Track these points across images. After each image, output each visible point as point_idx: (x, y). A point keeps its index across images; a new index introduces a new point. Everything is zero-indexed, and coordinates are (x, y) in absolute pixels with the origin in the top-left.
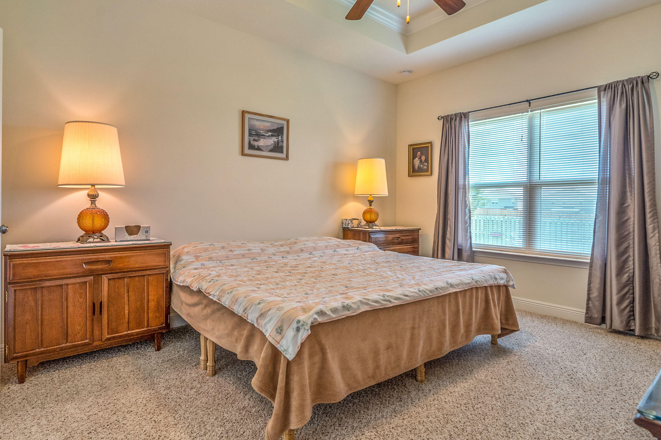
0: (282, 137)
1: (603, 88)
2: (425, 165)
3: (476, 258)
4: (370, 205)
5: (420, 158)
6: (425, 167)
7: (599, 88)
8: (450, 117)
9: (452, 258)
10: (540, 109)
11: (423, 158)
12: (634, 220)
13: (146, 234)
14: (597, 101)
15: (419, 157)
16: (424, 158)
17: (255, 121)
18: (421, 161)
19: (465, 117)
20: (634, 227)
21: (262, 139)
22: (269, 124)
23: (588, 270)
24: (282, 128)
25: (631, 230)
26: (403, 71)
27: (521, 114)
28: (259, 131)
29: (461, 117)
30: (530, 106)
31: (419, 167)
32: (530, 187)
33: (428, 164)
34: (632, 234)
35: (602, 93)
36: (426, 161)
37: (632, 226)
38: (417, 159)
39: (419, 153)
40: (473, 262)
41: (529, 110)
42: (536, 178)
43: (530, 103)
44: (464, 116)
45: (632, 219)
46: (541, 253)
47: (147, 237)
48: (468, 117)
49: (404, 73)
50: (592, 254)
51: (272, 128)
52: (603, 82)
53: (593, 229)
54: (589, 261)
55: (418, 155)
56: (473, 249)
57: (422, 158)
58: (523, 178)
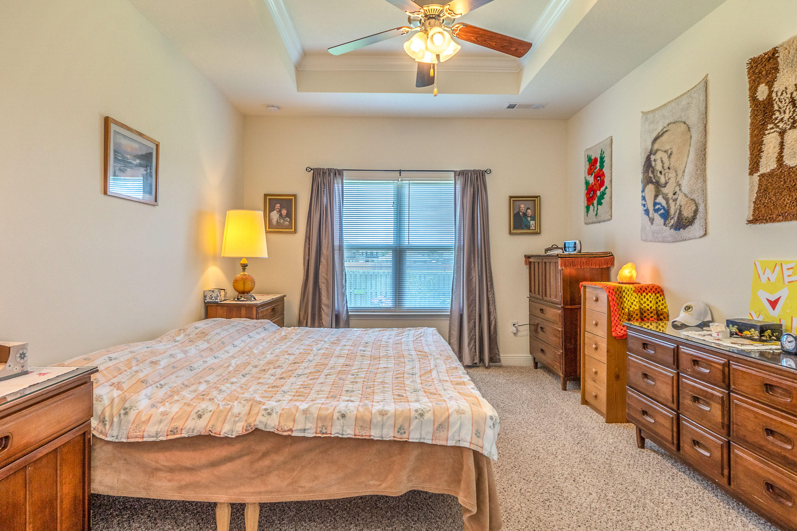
0: (151, 169)
1: (458, 173)
2: (287, 221)
3: (351, 322)
4: (244, 270)
5: (280, 211)
6: (287, 223)
7: (455, 172)
8: (322, 171)
9: (330, 327)
10: (409, 180)
11: (284, 212)
12: (476, 279)
13: (22, 361)
14: (453, 182)
15: (278, 210)
16: (286, 212)
17: (122, 138)
18: (281, 215)
19: (339, 175)
20: (476, 284)
21: (129, 170)
22: (136, 146)
23: (449, 321)
24: (151, 154)
25: (474, 286)
26: (273, 105)
27: (392, 181)
28: (126, 156)
29: (335, 174)
30: (400, 175)
31: (277, 222)
32: (400, 250)
33: (291, 219)
34: (474, 290)
35: (457, 177)
36: (289, 215)
37: (474, 284)
38: (275, 212)
39: (278, 205)
40: (349, 327)
41: (400, 179)
42: (405, 242)
43: (400, 173)
44: (338, 173)
45: (474, 278)
46: (409, 310)
47: (22, 367)
48: (343, 175)
49: (272, 108)
50: (451, 307)
51: (140, 153)
52: (458, 169)
53: (451, 287)
54: (449, 313)
55: (276, 207)
56: (349, 313)
57: (282, 212)
58: (390, 241)
